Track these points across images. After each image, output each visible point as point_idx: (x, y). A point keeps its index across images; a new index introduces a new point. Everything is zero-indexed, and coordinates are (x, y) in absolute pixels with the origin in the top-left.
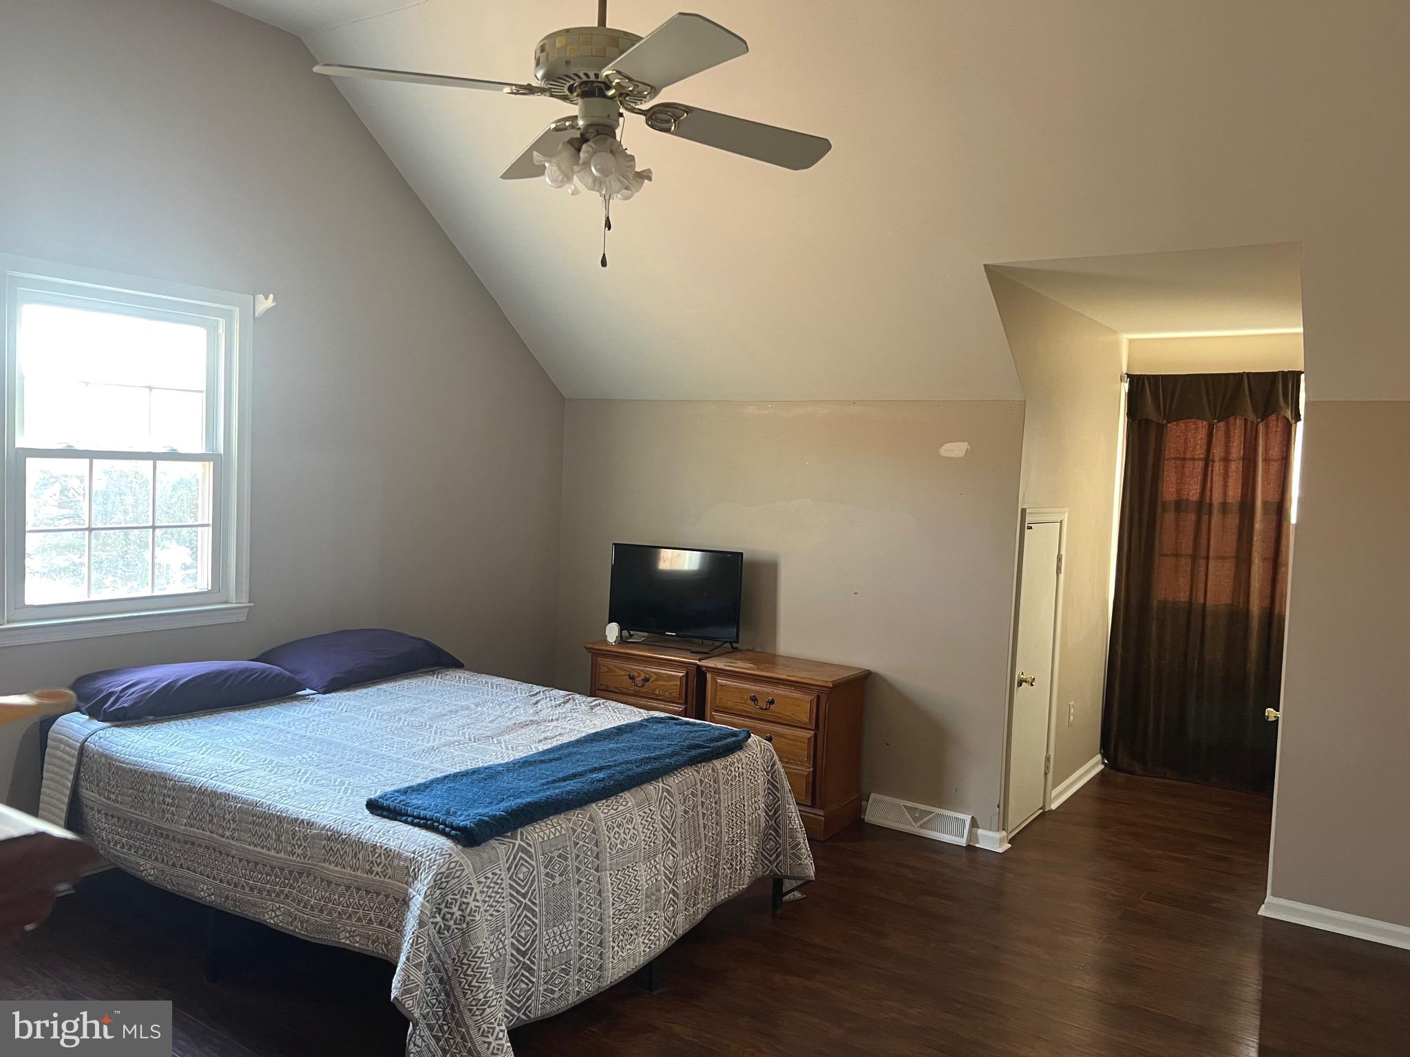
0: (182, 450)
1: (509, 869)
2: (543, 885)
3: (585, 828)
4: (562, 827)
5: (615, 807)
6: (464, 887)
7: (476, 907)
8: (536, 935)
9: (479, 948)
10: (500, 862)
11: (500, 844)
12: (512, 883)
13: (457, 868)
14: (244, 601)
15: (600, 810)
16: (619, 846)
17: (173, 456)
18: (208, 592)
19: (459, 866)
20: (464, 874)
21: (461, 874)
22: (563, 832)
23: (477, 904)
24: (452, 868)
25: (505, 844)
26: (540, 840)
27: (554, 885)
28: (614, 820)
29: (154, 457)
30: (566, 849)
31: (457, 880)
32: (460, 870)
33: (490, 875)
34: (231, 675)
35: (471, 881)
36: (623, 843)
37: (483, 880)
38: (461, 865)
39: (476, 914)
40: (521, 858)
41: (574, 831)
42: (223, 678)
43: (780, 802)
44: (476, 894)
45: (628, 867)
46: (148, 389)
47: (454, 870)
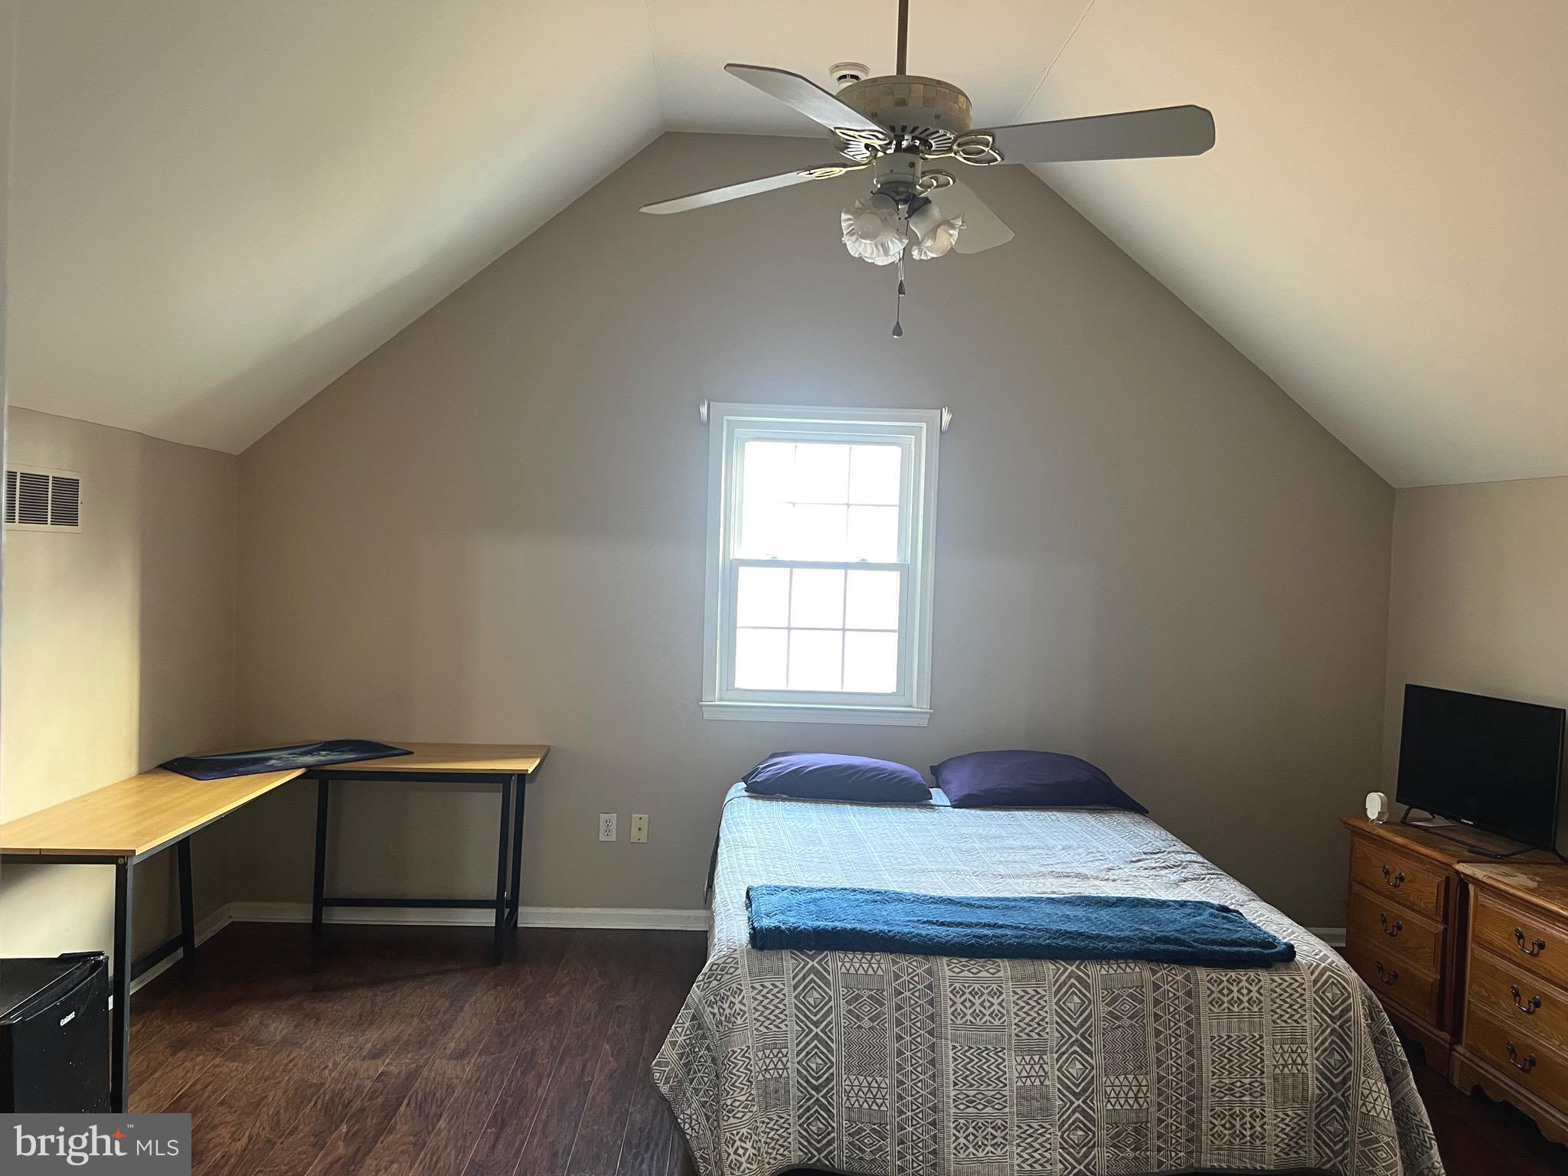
0: (872, 560)
1: (795, 987)
2: (843, 1021)
3: (916, 979)
4: (879, 966)
5: (974, 971)
6: (734, 986)
7: (741, 1010)
8: (832, 1074)
9: (734, 1052)
10: (785, 976)
11: (792, 957)
12: (796, 1002)
13: (732, 965)
14: (925, 707)
15: (947, 969)
16: (969, 1017)
17: (864, 565)
18: (892, 694)
19: (735, 964)
20: (737, 973)
21: (734, 972)
22: (880, 972)
23: (743, 1008)
24: (728, 963)
25: (796, 960)
26: (844, 970)
27: (859, 1027)
28: (967, 985)
29: (846, 566)
30: (881, 993)
31: (730, 976)
32: (734, 967)
33: (768, 984)
34: (861, 770)
35: (742, 982)
36: (974, 1015)
37: (757, 986)
38: (737, 963)
39: (739, 1017)
40: (812, 980)
41: (897, 977)
42: (851, 771)
43: (1352, 1068)
44: (743, 997)
45: (987, 1049)
46: (846, 506)
47: (729, 966)
